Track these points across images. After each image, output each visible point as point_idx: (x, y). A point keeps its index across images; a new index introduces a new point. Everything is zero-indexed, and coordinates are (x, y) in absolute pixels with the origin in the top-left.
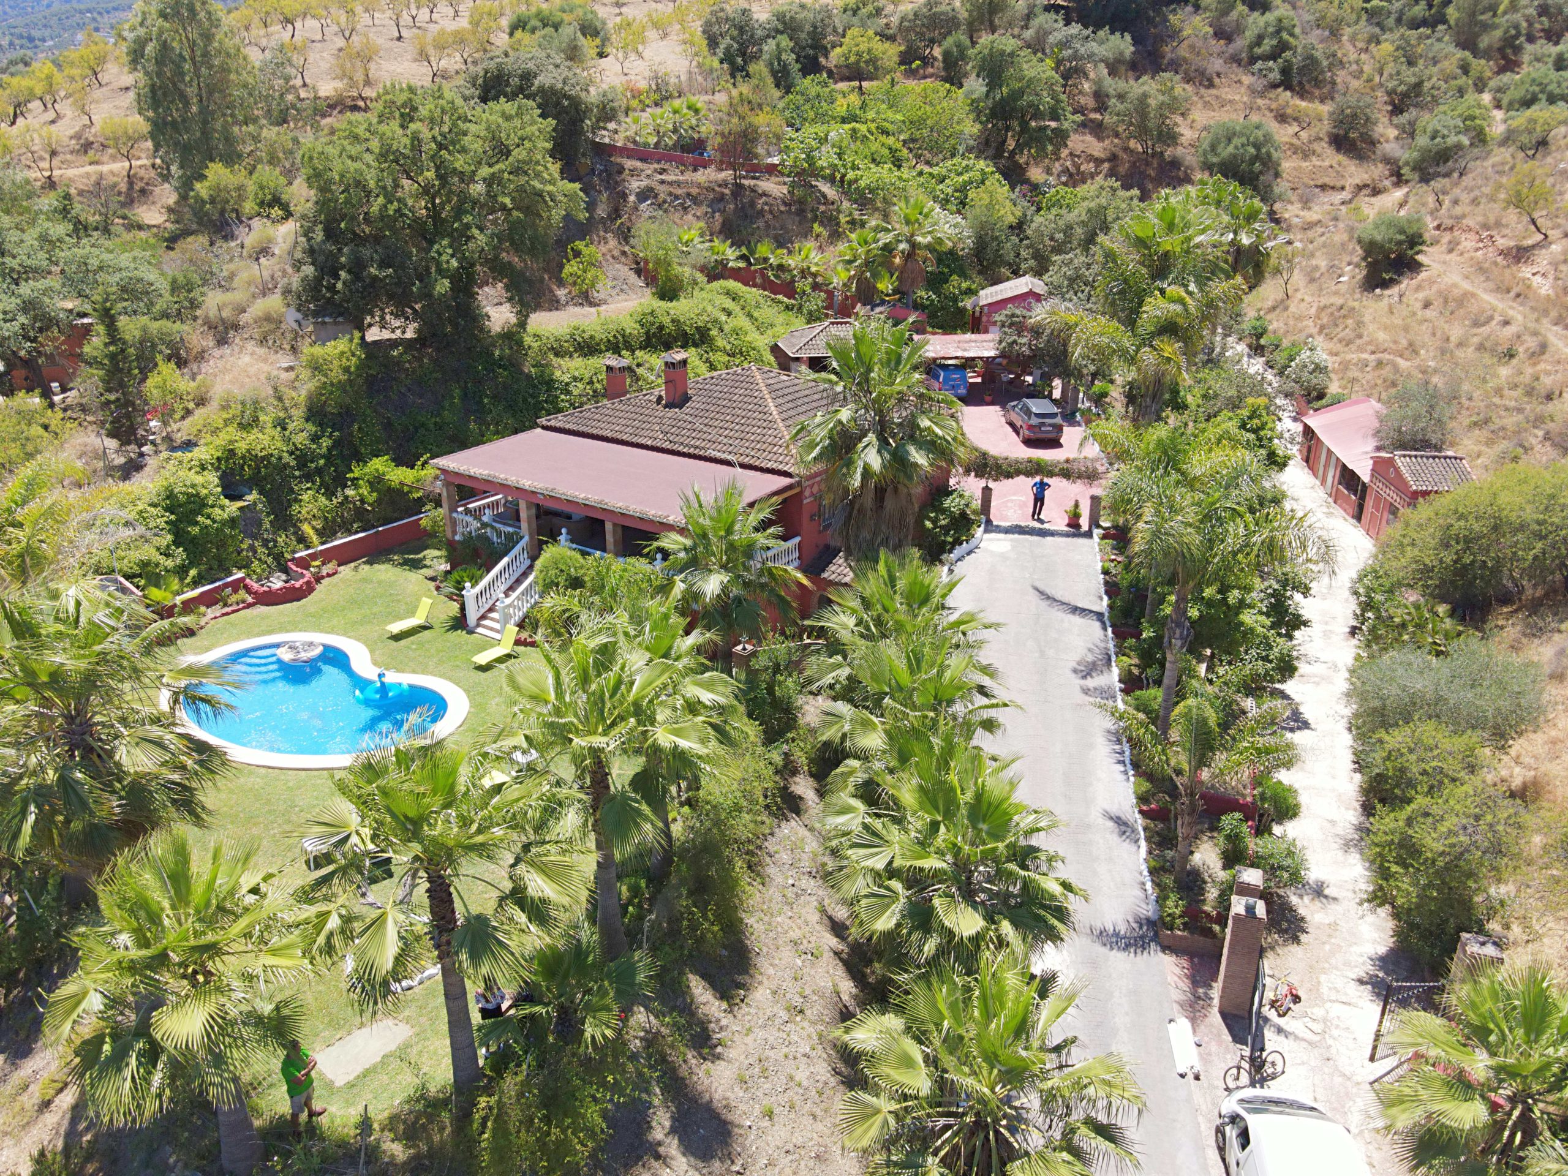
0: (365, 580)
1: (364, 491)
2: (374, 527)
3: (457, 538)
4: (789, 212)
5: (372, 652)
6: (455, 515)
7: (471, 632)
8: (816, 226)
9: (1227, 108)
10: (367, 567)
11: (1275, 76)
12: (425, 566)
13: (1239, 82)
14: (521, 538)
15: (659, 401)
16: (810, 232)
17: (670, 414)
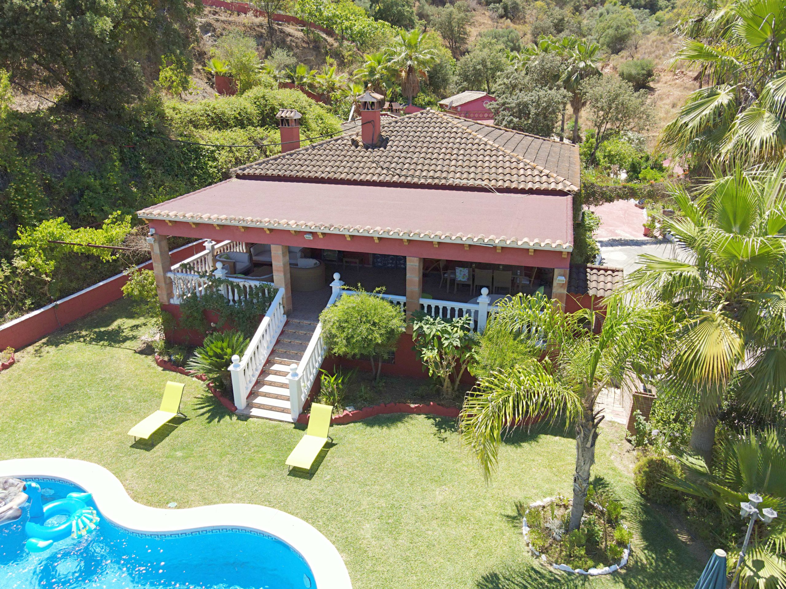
0: (58, 366)
1: (38, 260)
2: (51, 301)
3: (175, 301)
4: (309, 48)
5: (118, 474)
6: (169, 275)
7: (244, 417)
8: (328, 58)
9: (482, 26)
10: (52, 349)
12: (126, 339)
13: (484, 14)
14: (276, 291)
15: (355, 143)
16: (324, 62)
17: (377, 152)
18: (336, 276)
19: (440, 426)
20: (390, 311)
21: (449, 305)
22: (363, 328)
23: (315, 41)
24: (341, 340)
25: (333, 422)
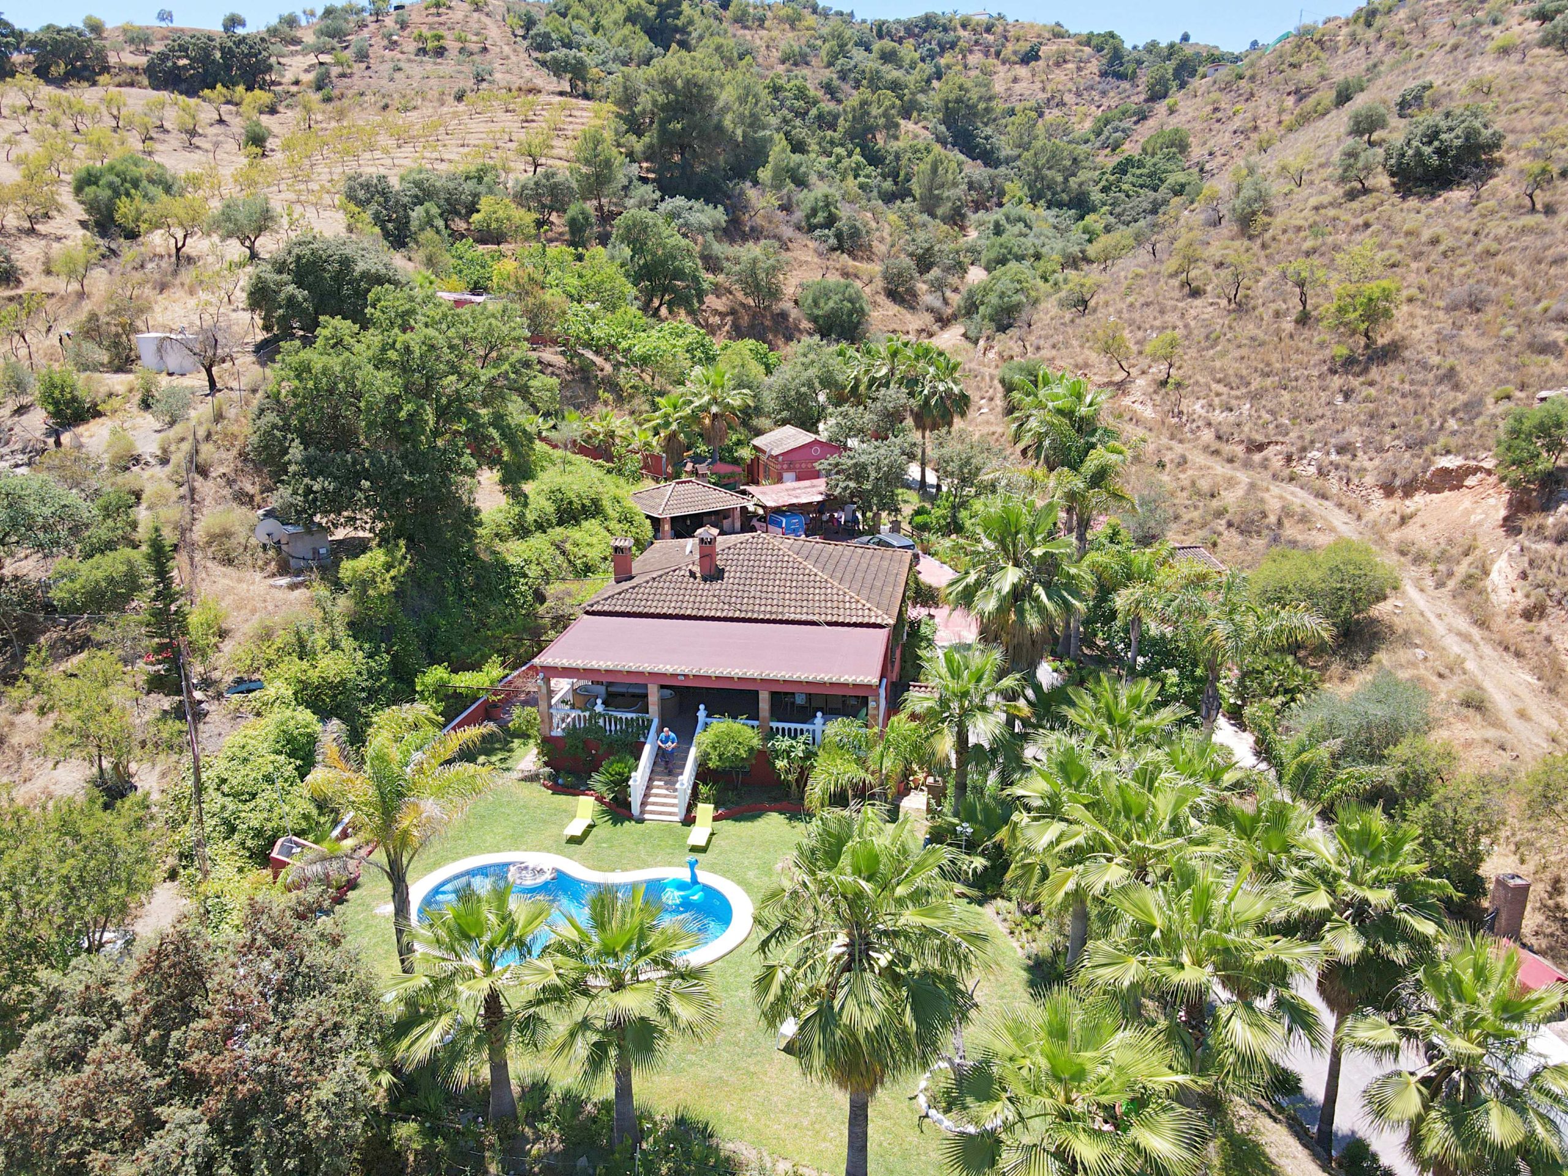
3: (557, 732)
4: (575, 381)
5: (571, 858)
6: (552, 711)
7: (641, 821)
8: (601, 392)
9: (806, 268)
11: (832, 241)
13: (806, 246)
14: (650, 721)
15: (692, 574)
16: (596, 398)
17: (716, 585)
18: (702, 707)
19: (790, 819)
20: (749, 733)
21: (793, 726)
22: (731, 747)
23: (582, 369)
24: (714, 756)
25: (716, 819)
